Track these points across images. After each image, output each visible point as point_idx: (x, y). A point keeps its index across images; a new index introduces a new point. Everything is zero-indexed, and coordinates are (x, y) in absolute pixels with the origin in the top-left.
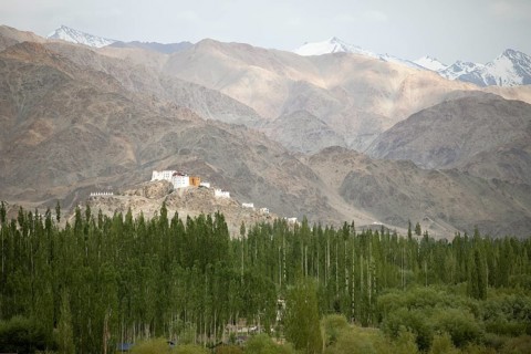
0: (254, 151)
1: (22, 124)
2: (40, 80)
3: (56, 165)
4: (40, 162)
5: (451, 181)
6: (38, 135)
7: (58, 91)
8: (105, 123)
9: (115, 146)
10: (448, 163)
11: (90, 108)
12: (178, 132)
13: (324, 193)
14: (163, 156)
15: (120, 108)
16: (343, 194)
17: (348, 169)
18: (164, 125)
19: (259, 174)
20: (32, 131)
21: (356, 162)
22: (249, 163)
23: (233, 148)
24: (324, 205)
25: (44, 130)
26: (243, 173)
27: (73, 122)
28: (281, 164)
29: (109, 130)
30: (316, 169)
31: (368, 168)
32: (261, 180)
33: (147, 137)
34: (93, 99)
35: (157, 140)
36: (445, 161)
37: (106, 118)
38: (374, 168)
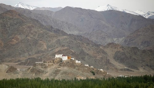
0: (85, 45)
1: (10, 37)
2: (16, 23)
3: (21, 51)
4: (16, 50)
5: (150, 53)
6: (15, 41)
7: (22, 26)
8: (37, 36)
9: (40, 44)
10: (147, 46)
11: (32, 32)
12: (61, 39)
13: (108, 58)
14: (56, 47)
15: (41, 32)
16: (114, 58)
17: (116, 50)
18: (56, 37)
19: (87, 52)
20: (13, 40)
21: (119, 48)
22: (84, 49)
23: (79, 44)
24: (109, 62)
25: (17, 39)
26: (82, 52)
27: (27, 36)
28: (94, 49)
29: (38, 39)
30: (106, 50)
31: (123, 50)
32: (88, 54)
33: (50, 41)
34: (33, 28)
35: (54, 42)
36: (146, 46)
37: (37, 35)
38: (124, 50)
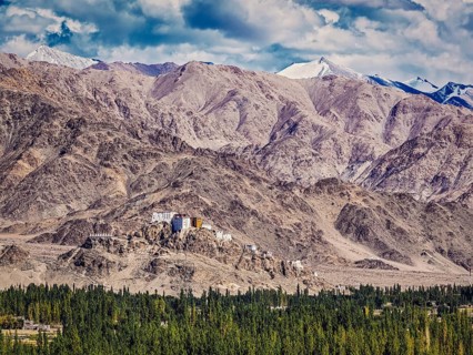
0: (247, 182)
1: (12, 153)
2: (29, 109)
3: (44, 197)
4: (28, 193)
5: (450, 214)
6: (26, 165)
7: (48, 121)
8: (95, 154)
9: (105, 177)
11: (79, 138)
12: (170, 163)
13: (319, 226)
14: (154, 188)
15: (111, 139)
16: (338, 227)
17: (343, 202)
18: (155, 155)
19: (253, 207)
20: (20, 162)
21: (353, 195)
22: (242, 196)
23: (226, 180)
24: (320, 239)
25: (32, 161)
26: (236, 205)
27: (63, 153)
28: (275, 196)
29: (99, 161)
30: (312, 201)
31: (365, 201)
32: (254, 213)
33: (138, 168)
34: (82, 129)
35: (148, 171)
37: (96, 149)
38: (371, 201)
